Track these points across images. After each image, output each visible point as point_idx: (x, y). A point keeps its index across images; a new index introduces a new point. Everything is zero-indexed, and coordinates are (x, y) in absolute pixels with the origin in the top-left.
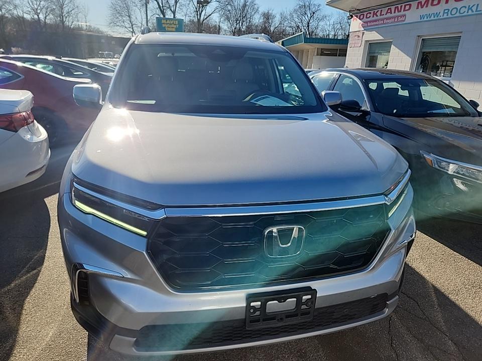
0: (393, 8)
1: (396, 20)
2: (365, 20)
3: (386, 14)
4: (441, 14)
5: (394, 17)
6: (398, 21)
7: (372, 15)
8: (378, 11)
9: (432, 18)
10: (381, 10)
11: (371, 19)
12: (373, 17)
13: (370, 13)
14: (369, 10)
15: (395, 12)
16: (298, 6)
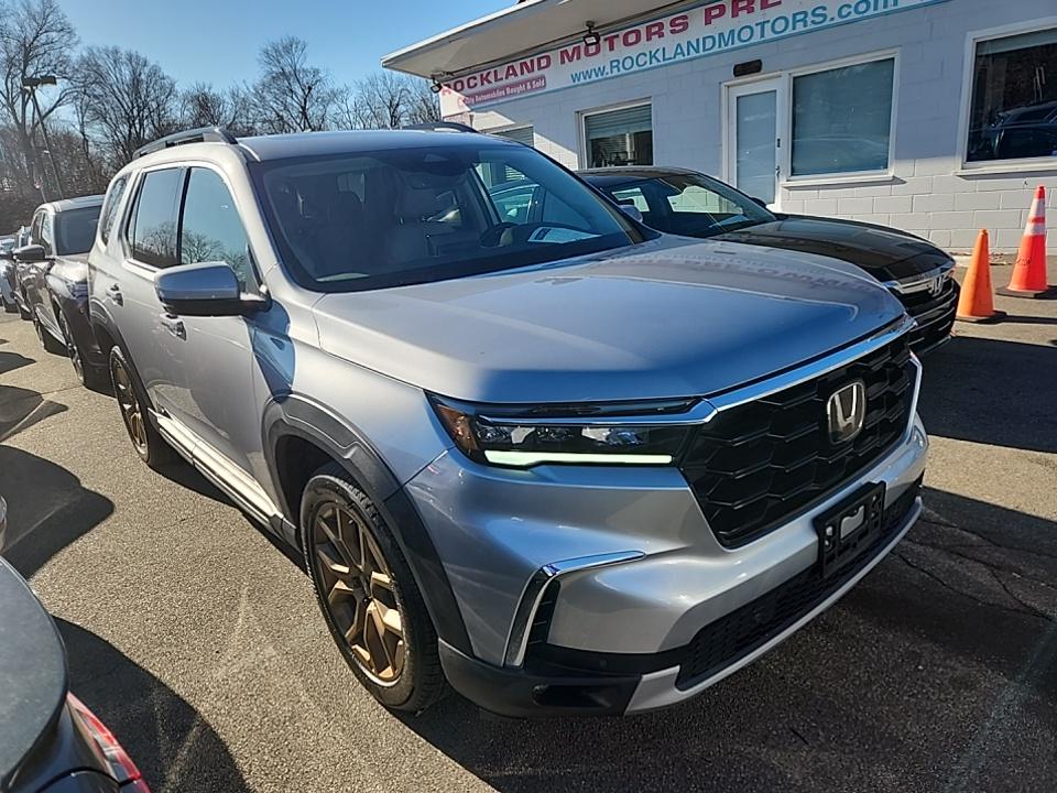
0: (517, 66)
1: (529, 87)
2: (467, 91)
3: (507, 78)
4: (608, 69)
5: (524, 83)
6: (532, 89)
7: (478, 81)
8: (489, 73)
9: (594, 78)
10: (495, 71)
11: (479, 88)
12: (482, 84)
13: (475, 78)
14: (471, 71)
15: (522, 73)
16: (270, 77)
